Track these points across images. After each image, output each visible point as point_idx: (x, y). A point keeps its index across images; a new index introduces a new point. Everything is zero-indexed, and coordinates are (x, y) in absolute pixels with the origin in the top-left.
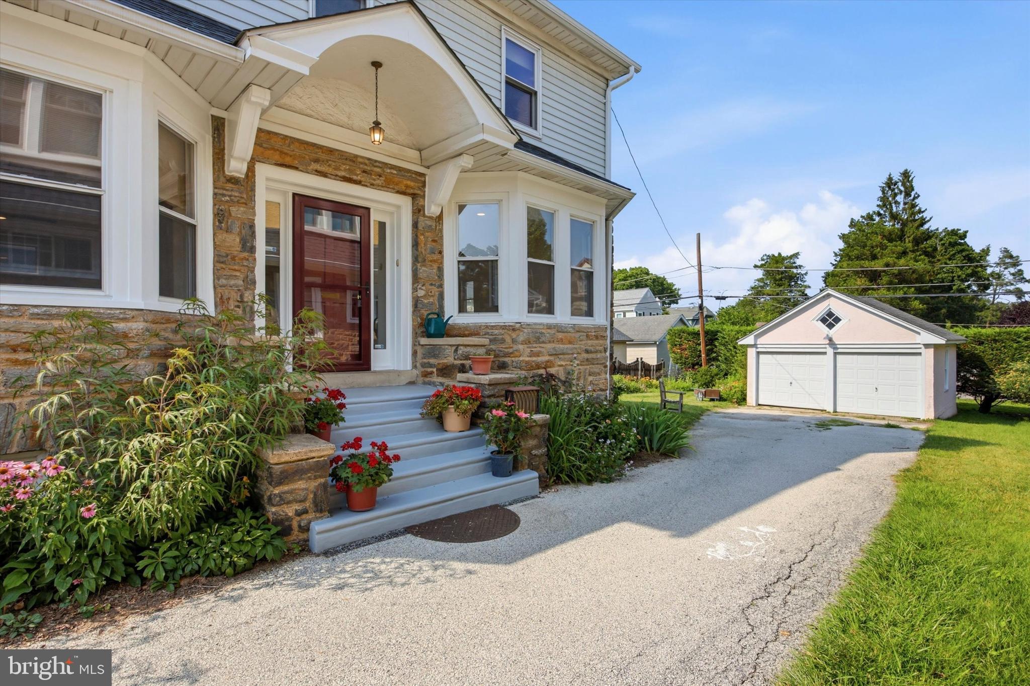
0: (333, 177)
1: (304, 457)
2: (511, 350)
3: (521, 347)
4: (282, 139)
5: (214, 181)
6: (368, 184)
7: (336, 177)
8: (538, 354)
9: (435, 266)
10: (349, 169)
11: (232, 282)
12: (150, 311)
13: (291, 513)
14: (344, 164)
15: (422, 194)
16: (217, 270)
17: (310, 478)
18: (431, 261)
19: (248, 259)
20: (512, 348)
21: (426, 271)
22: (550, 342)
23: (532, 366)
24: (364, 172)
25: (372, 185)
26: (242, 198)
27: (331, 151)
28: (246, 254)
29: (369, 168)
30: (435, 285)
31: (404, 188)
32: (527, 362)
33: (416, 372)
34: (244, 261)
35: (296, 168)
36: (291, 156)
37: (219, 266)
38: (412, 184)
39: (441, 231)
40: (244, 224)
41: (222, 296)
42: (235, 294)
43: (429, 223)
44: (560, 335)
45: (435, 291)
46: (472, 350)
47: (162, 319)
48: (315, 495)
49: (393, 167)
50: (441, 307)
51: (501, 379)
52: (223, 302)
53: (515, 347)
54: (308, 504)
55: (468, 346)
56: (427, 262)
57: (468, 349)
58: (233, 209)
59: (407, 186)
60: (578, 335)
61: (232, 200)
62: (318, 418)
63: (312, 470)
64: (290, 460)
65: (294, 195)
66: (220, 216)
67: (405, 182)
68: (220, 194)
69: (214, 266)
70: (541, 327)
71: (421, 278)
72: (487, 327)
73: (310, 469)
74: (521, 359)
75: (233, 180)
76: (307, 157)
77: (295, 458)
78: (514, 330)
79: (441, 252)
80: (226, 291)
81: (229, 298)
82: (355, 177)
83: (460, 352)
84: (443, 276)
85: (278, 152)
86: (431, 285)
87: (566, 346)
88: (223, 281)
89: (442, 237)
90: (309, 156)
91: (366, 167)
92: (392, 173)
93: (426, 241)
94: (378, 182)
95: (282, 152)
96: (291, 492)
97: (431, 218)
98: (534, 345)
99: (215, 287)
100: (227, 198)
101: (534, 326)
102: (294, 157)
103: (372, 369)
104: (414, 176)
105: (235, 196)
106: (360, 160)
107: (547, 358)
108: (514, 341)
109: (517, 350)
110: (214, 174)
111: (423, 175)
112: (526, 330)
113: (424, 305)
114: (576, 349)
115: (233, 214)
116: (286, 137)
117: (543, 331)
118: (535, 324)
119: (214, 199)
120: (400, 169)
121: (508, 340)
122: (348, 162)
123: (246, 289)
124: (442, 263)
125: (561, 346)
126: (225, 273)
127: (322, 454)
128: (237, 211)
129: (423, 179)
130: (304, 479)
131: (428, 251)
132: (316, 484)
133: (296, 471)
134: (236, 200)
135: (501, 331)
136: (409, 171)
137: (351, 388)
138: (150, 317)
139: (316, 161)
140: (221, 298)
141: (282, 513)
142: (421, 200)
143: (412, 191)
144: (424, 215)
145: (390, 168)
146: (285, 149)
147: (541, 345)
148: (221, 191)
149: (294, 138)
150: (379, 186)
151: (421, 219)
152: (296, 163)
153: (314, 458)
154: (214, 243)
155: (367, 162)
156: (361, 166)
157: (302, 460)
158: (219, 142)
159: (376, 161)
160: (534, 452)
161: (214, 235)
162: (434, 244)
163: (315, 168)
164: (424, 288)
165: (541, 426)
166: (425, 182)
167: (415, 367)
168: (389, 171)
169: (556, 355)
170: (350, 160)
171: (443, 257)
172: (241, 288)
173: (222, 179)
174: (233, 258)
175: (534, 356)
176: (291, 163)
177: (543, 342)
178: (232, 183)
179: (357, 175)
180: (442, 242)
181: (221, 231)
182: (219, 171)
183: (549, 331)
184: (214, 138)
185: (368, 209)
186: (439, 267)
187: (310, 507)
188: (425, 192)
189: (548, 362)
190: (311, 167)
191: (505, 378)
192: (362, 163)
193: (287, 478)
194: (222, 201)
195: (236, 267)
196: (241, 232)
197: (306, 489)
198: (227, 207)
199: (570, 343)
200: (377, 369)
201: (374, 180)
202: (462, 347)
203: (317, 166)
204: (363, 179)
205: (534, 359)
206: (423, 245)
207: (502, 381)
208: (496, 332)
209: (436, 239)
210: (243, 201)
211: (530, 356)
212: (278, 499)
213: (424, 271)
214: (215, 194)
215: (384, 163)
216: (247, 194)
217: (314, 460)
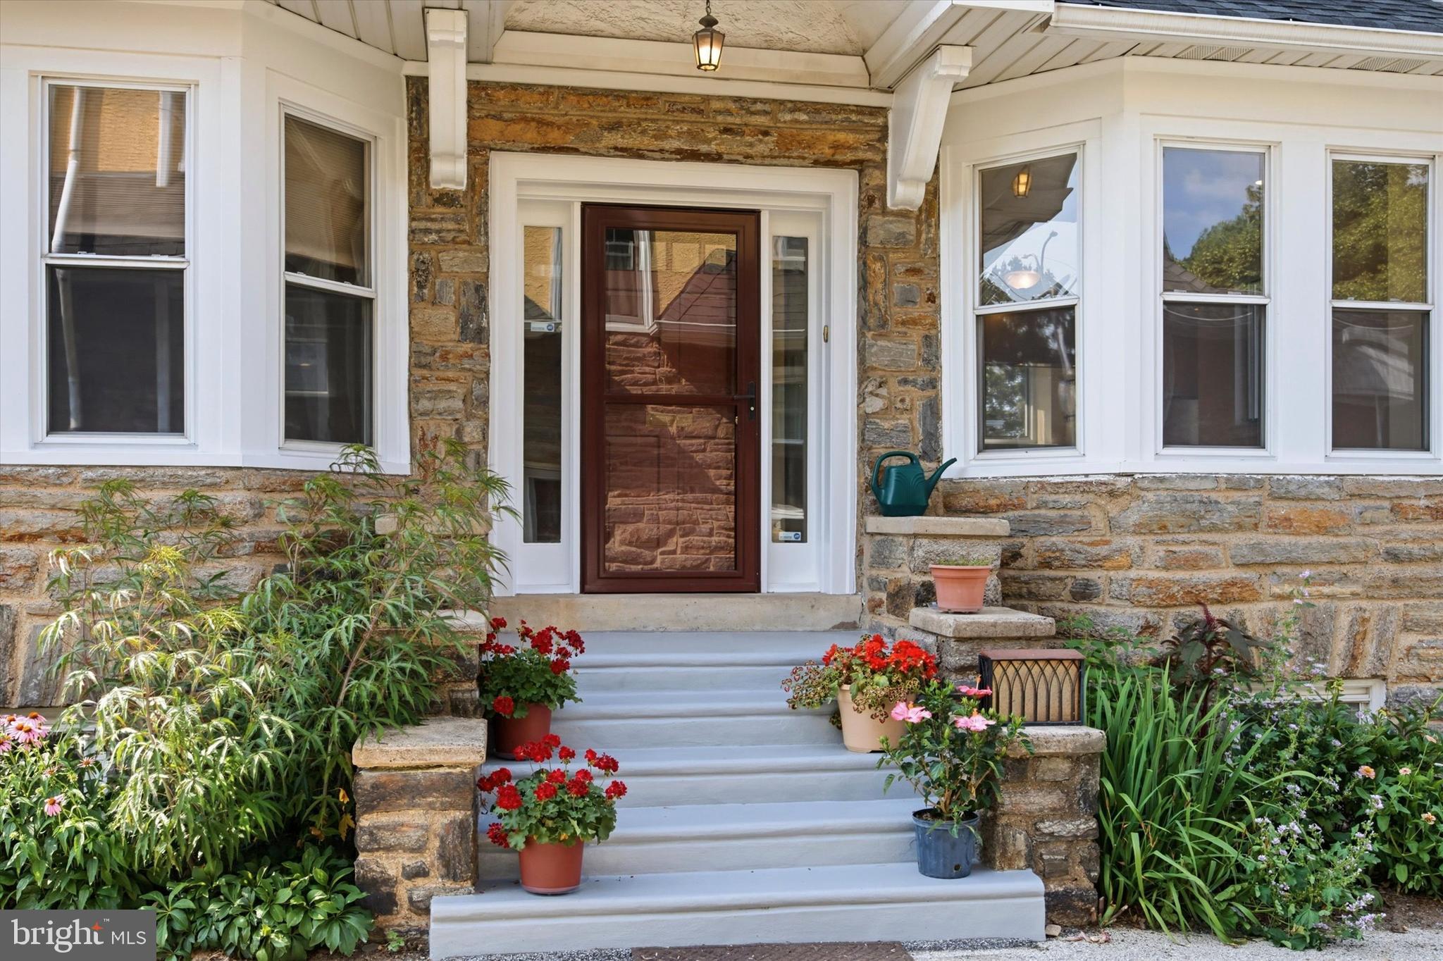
0: (657, 155)
1: (418, 762)
2: (1103, 550)
3: (1132, 541)
4: (542, 94)
5: (411, 206)
6: (740, 158)
7: (663, 155)
8: (1192, 563)
9: (916, 334)
10: (689, 132)
11: (442, 404)
12: (257, 469)
13: (393, 871)
14: (677, 122)
15: (878, 158)
16: (416, 381)
17: (431, 806)
18: (903, 323)
19: (471, 356)
20: (1107, 543)
21: (889, 350)
22: (1240, 527)
23: (1172, 597)
24: (727, 130)
25: (748, 159)
26: (461, 231)
27: (647, 98)
28: (467, 347)
29: (738, 121)
30: (914, 383)
31: (828, 151)
32: (1151, 584)
33: (859, 600)
34: (466, 361)
35: (575, 151)
36: (559, 127)
37: (419, 372)
38: (850, 138)
39: (934, 243)
40: (465, 284)
41: (424, 434)
42: (448, 429)
43: (897, 227)
44: (1282, 509)
45: (916, 396)
46: (957, 548)
47: (284, 483)
48: (442, 841)
49: (797, 106)
50: (933, 437)
51: (994, 625)
52: (426, 446)
53: (1117, 542)
54: (429, 858)
55: (945, 537)
56: (891, 326)
57: (945, 545)
58: (444, 257)
59: (836, 147)
60: (1355, 506)
61: (442, 240)
62: (508, 689)
63: (437, 791)
64: (390, 764)
65: (585, 206)
66: (421, 274)
67: (831, 137)
68: (421, 230)
69: (410, 375)
70: (1209, 485)
71: (874, 369)
72: (1042, 486)
73: (432, 788)
74: (1133, 574)
75: (446, 199)
76: (594, 122)
77: (399, 762)
78: (1112, 494)
79: (933, 298)
80: (431, 423)
81: (436, 437)
82: (704, 148)
83: (920, 553)
84: (938, 358)
85: (533, 124)
86: (905, 382)
87: (1303, 541)
88: (425, 404)
89: (936, 259)
90: (598, 117)
91: (730, 119)
92: (797, 121)
93: (888, 274)
94: (761, 148)
95: (541, 123)
96: (394, 828)
97: (903, 214)
98: (1181, 537)
99: (411, 417)
100: (434, 237)
101: (1179, 484)
102: (566, 128)
103: (764, 589)
104: (854, 117)
105: (449, 231)
106: (716, 105)
107: (1229, 573)
108: (1112, 525)
109: (1120, 551)
110: (410, 193)
111: (881, 111)
112: (1150, 496)
113: (883, 434)
114: (1345, 547)
115: (444, 268)
116: (549, 89)
117: (1214, 496)
118: (1184, 477)
119: (410, 241)
120: (815, 108)
121: (1099, 521)
122: (688, 116)
123: (469, 417)
124: (935, 325)
125: (1286, 539)
126: (430, 387)
127: (455, 760)
128: (453, 261)
129: (880, 121)
130: (419, 805)
131: (896, 298)
132: (446, 821)
133: (402, 788)
134: (450, 236)
135: (1078, 497)
136: (843, 108)
137: (691, 631)
138: (256, 481)
139: (614, 127)
140: (422, 439)
141: (374, 867)
142: (877, 173)
143: (849, 156)
144: (884, 211)
145: (792, 111)
146: (550, 115)
147: (1205, 536)
148: (423, 225)
149: (567, 88)
150: (764, 157)
151: (876, 220)
152: (570, 140)
153: (440, 766)
154: (411, 328)
155: (732, 106)
156: (720, 118)
157: (417, 768)
158: (420, 126)
159: (755, 101)
160: (1046, 827)
161: (410, 312)
162: (914, 279)
163: (612, 143)
164: (883, 391)
165: (1075, 759)
166: (885, 128)
167: (859, 587)
168: (788, 117)
169: (1262, 564)
170: (693, 110)
171: (938, 310)
172: (458, 416)
173: (426, 200)
174: (444, 357)
175: (1179, 567)
176: (561, 143)
177: (1214, 528)
178: (444, 204)
179: (708, 142)
180: (938, 272)
181: (422, 305)
182: (420, 184)
183: (1236, 495)
184: (410, 120)
185: (756, 214)
186: (926, 337)
187: (433, 865)
188: (885, 152)
189: (1233, 584)
190: (604, 143)
191: (1007, 625)
192: (719, 112)
193: (384, 799)
194: (424, 243)
195: (450, 374)
196: (458, 300)
197: (426, 829)
198: (433, 254)
199: (1321, 529)
200: (777, 589)
201: (751, 145)
202: (925, 541)
203: (617, 139)
204: (722, 149)
205: (1180, 575)
206: (880, 286)
207: (998, 632)
208: (1066, 499)
209: (919, 265)
210: (463, 237)
211: (1166, 568)
212: (366, 837)
213: (882, 349)
214: (412, 232)
215: (774, 101)
216: (472, 221)
217: (442, 770)
